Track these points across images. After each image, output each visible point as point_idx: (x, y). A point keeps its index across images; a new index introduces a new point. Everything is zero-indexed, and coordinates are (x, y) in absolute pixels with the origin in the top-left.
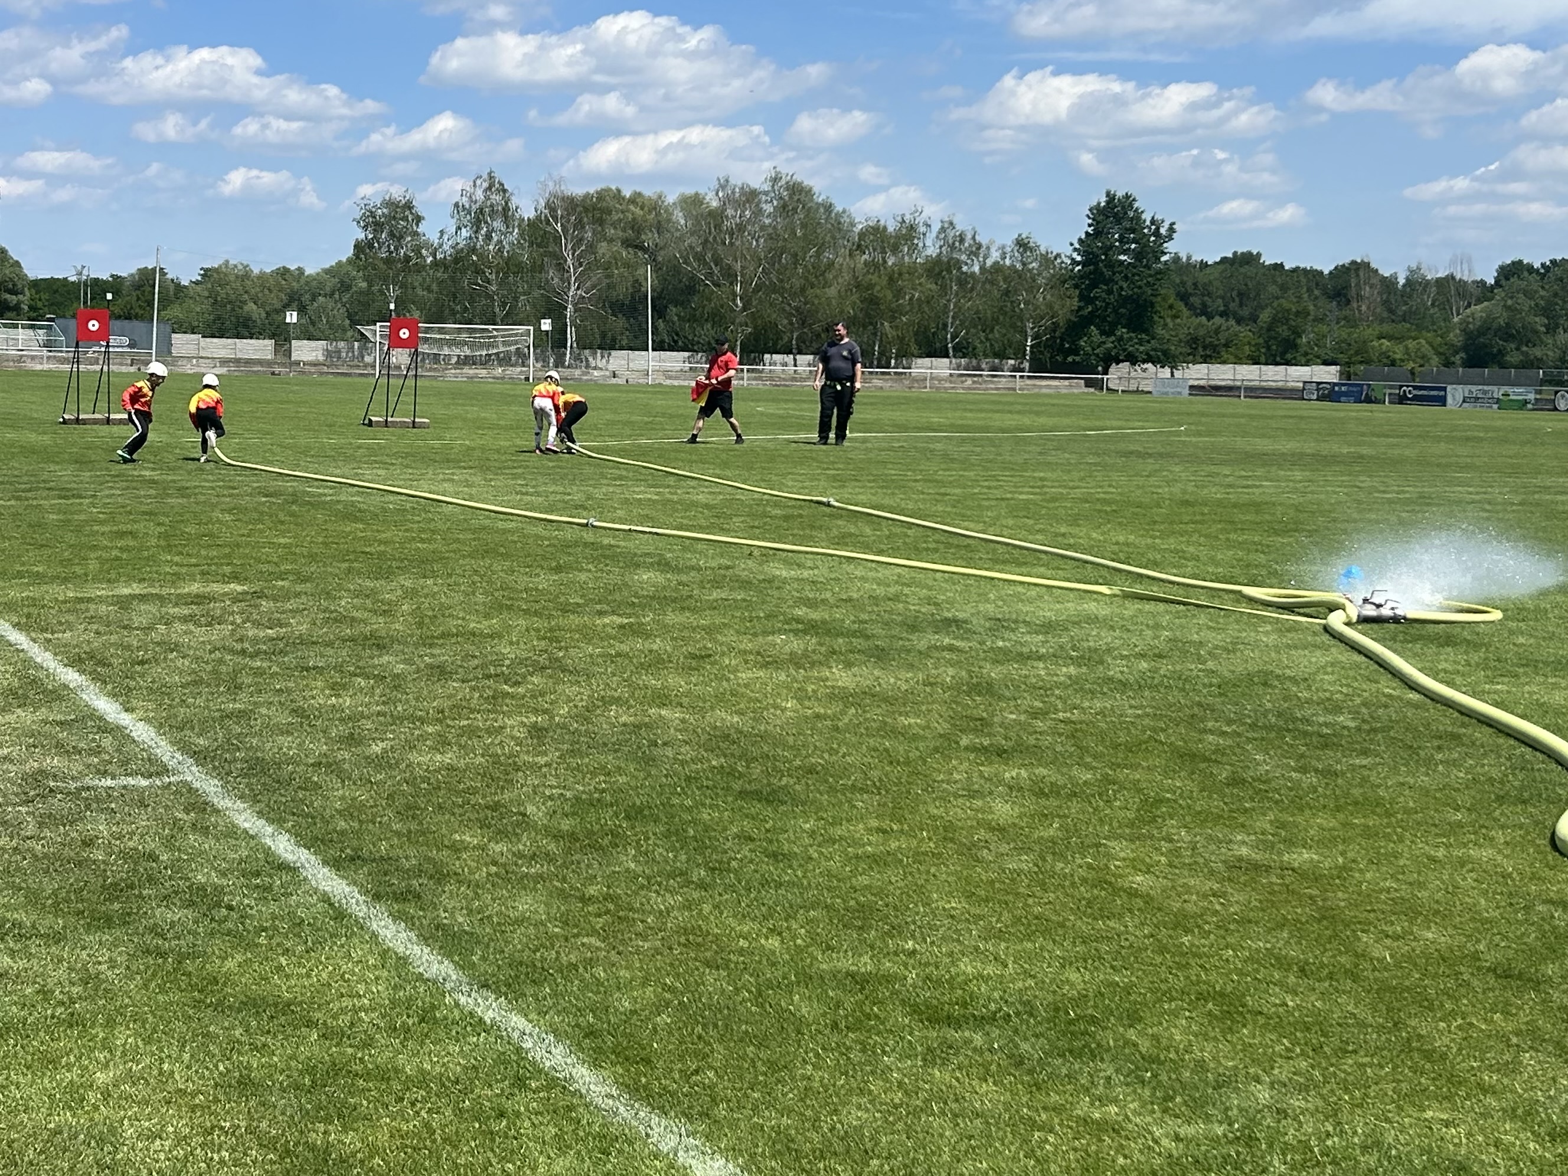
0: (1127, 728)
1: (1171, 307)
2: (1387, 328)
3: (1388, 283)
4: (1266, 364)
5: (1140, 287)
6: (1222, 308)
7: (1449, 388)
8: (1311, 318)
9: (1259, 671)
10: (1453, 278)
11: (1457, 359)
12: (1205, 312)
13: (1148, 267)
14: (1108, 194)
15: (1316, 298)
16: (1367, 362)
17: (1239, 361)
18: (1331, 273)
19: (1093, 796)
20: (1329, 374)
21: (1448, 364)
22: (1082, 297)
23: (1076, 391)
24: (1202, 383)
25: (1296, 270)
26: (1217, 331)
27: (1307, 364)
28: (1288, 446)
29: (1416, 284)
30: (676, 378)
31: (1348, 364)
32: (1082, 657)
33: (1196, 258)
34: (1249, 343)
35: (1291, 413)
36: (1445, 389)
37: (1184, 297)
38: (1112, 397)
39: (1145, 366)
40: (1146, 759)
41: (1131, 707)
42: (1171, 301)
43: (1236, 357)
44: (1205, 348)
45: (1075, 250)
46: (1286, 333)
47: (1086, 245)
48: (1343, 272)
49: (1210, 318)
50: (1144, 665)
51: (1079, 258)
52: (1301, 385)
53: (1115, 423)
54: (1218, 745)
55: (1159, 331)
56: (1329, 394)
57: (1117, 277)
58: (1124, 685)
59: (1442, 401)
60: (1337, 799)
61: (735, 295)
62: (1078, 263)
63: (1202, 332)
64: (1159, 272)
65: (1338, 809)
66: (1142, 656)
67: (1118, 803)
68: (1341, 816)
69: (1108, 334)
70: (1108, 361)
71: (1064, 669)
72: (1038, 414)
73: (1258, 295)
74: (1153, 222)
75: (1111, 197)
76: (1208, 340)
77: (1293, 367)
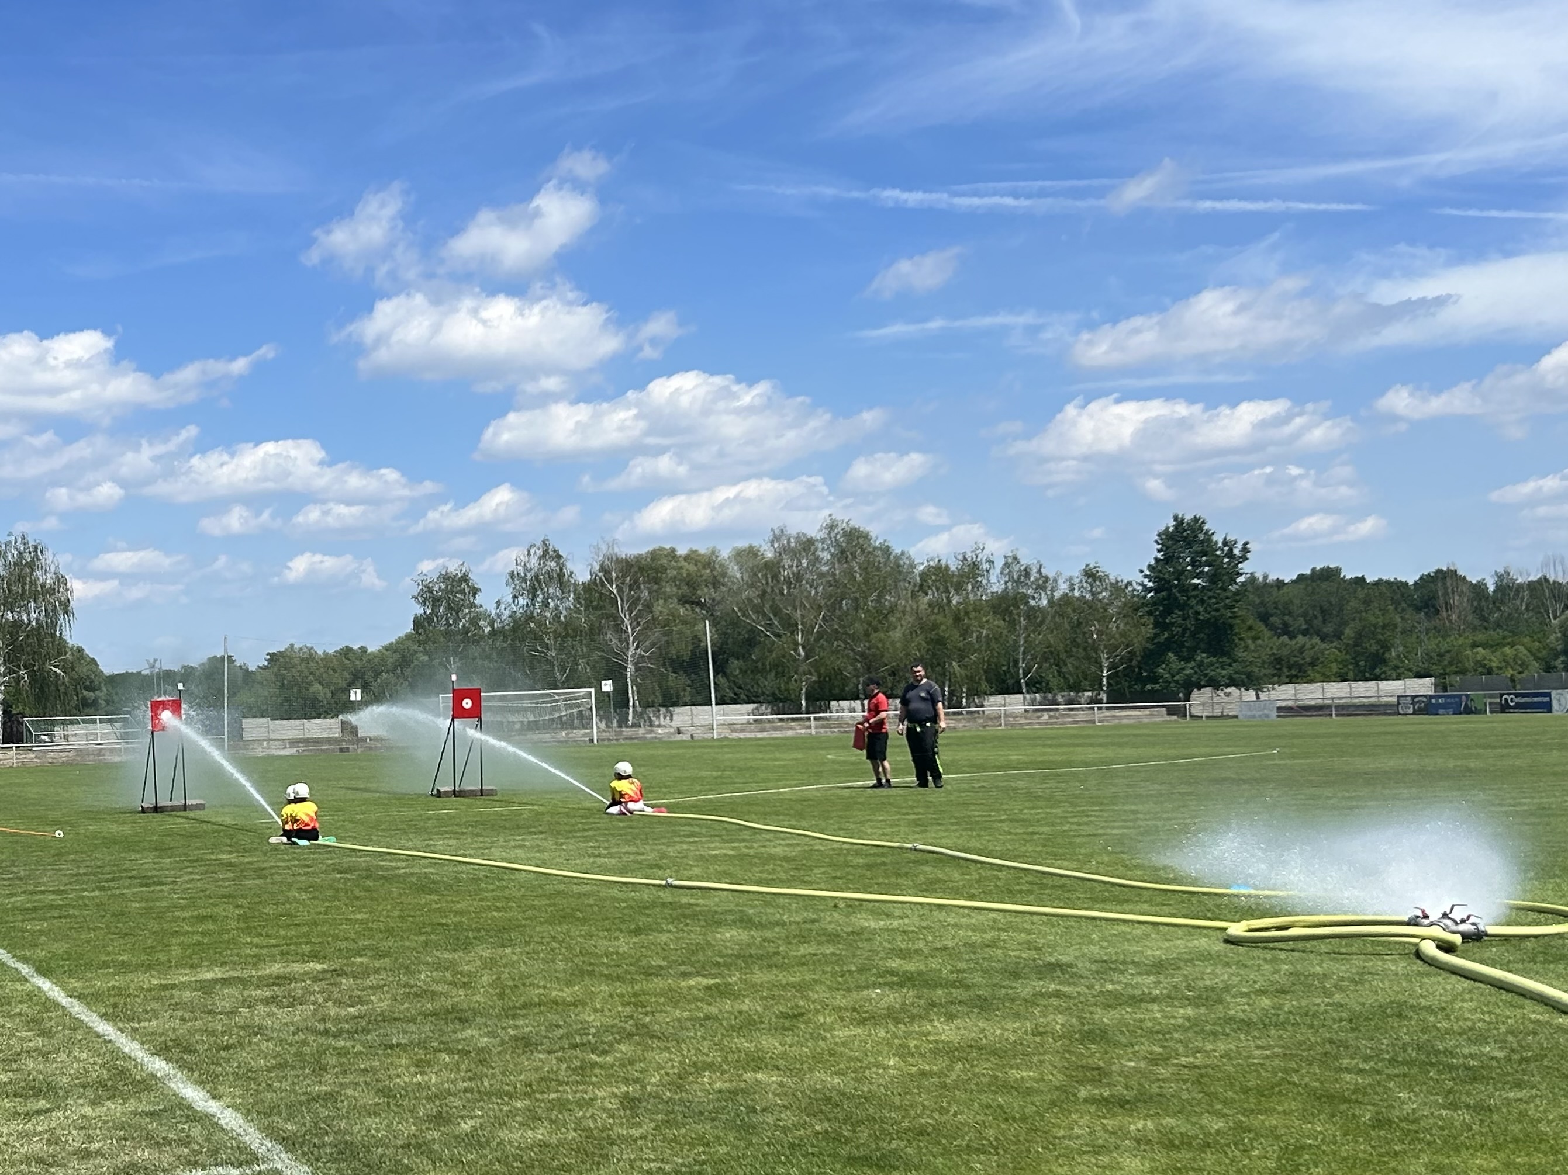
0: (1256, 1071)
1: (1250, 628)
2: (1480, 637)
3: (1479, 589)
4: (1355, 680)
5: (1217, 610)
6: (1304, 627)
7: (1554, 693)
8: (1399, 630)
9: (1392, 1002)
10: (1546, 580)
11: (1559, 663)
12: (1285, 630)
13: (1225, 590)
14: (1176, 518)
15: (1403, 610)
16: (1463, 672)
17: (1326, 679)
18: (1416, 583)
19: (1228, 1145)
20: (1424, 687)
21: (1549, 669)
22: (1156, 624)
23: (1158, 719)
24: (1290, 703)
25: (1378, 583)
26: (1302, 650)
27: (1398, 678)
28: (1391, 763)
29: (1507, 588)
30: (743, 731)
31: (1443, 675)
32: (1199, 997)
33: (1272, 577)
34: (1336, 660)
35: (1389, 729)
36: (1549, 695)
37: (1264, 618)
38: (1197, 723)
39: (1229, 690)
40: (1279, 1103)
41: (1258, 1047)
42: (1250, 622)
43: (1324, 675)
44: (1290, 668)
45: (1146, 576)
46: (1374, 648)
47: (1156, 570)
48: (1425, 581)
49: (1292, 637)
50: (1266, 1002)
51: (1151, 584)
52: (1395, 699)
53: (1203, 750)
54: (1357, 1084)
55: (1240, 653)
56: (1425, 707)
57: (1193, 602)
58: (1246, 1025)
59: (1548, 707)
60: (1494, 1137)
61: (796, 644)
62: (1150, 590)
63: (1285, 652)
64: (1237, 593)
65: (1498, 1147)
66: (1263, 992)
67: (1256, 1152)
68: (1501, 1156)
69: (1187, 660)
70: (1189, 687)
71: (1182, 1011)
72: (1120, 745)
73: (1341, 610)
74: (1225, 543)
75: (1179, 521)
76: (1293, 660)
77: (1385, 682)
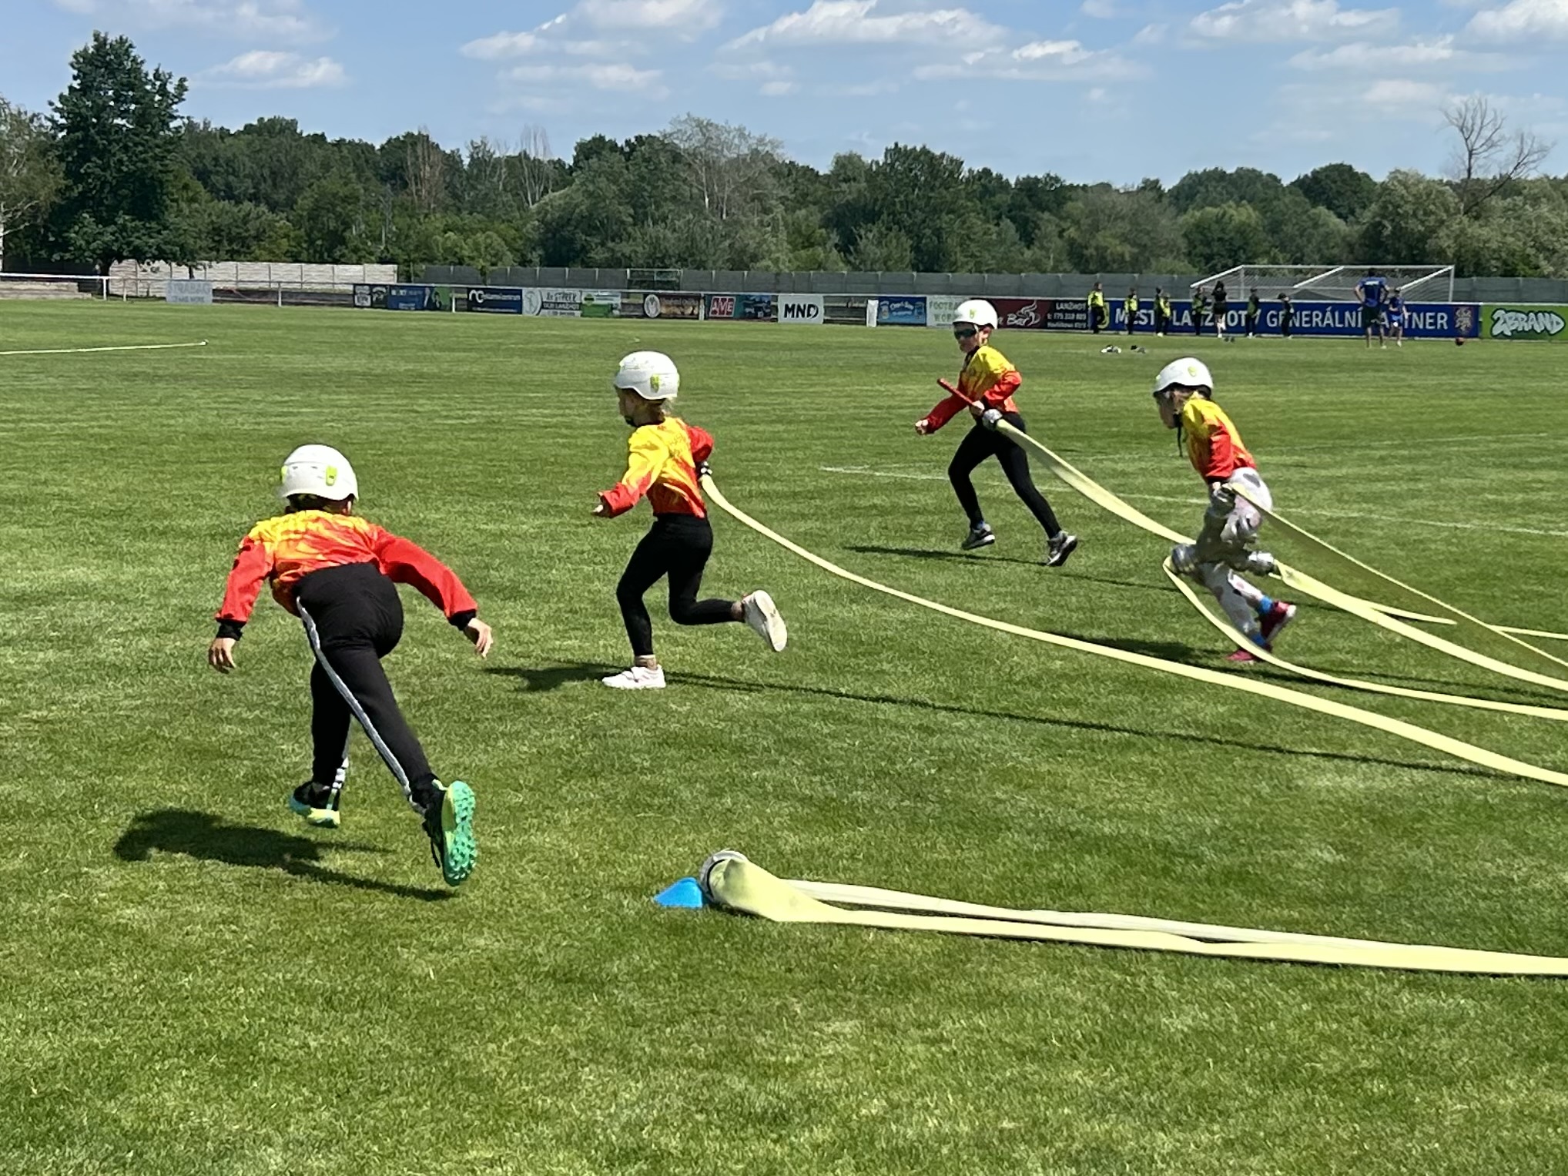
0: (121, 724)
1: (186, 187)
2: (452, 219)
3: (452, 160)
4: (309, 262)
5: (145, 161)
6: (252, 191)
7: (525, 290)
8: (362, 203)
9: (290, 641)
10: (527, 157)
11: (535, 256)
12: (230, 195)
13: (155, 135)
14: (97, 37)
15: (368, 179)
16: (431, 260)
17: (274, 258)
18: (382, 148)
19: (74, 813)
20: (384, 275)
21: (524, 262)
22: (68, 174)
23: (66, 296)
24: (230, 286)
25: (340, 143)
26: (245, 220)
27: (358, 263)
28: (336, 363)
29: (483, 162)
31: (407, 262)
32: (65, 638)
33: (215, 125)
34: (287, 236)
35: (338, 323)
36: (520, 292)
37: (202, 175)
38: (114, 304)
39: (157, 264)
40: (143, 760)
41: (127, 696)
42: (187, 179)
43: (271, 252)
44: (230, 242)
45: (57, 110)
46: (332, 225)
47: (70, 103)
48: (395, 146)
49: (238, 202)
50: (145, 643)
51: (63, 121)
52: (351, 288)
53: (116, 338)
54: (237, 735)
55: (171, 218)
56: (385, 299)
57: (115, 148)
58: (119, 670)
59: (518, 307)
60: (379, 791)
62: (61, 128)
63: (226, 220)
64: (170, 141)
65: (381, 802)
66: (143, 631)
67: (106, 820)
68: (383, 811)
69: (106, 222)
70: (108, 257)
71: (41, 655)
72: (16, 326)
73: (295, 173)
74: (157, 76)
75: (101, 43)
76: (234, 231)
77: (341, 267)
